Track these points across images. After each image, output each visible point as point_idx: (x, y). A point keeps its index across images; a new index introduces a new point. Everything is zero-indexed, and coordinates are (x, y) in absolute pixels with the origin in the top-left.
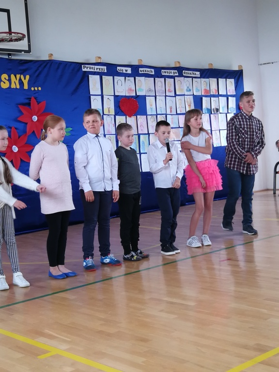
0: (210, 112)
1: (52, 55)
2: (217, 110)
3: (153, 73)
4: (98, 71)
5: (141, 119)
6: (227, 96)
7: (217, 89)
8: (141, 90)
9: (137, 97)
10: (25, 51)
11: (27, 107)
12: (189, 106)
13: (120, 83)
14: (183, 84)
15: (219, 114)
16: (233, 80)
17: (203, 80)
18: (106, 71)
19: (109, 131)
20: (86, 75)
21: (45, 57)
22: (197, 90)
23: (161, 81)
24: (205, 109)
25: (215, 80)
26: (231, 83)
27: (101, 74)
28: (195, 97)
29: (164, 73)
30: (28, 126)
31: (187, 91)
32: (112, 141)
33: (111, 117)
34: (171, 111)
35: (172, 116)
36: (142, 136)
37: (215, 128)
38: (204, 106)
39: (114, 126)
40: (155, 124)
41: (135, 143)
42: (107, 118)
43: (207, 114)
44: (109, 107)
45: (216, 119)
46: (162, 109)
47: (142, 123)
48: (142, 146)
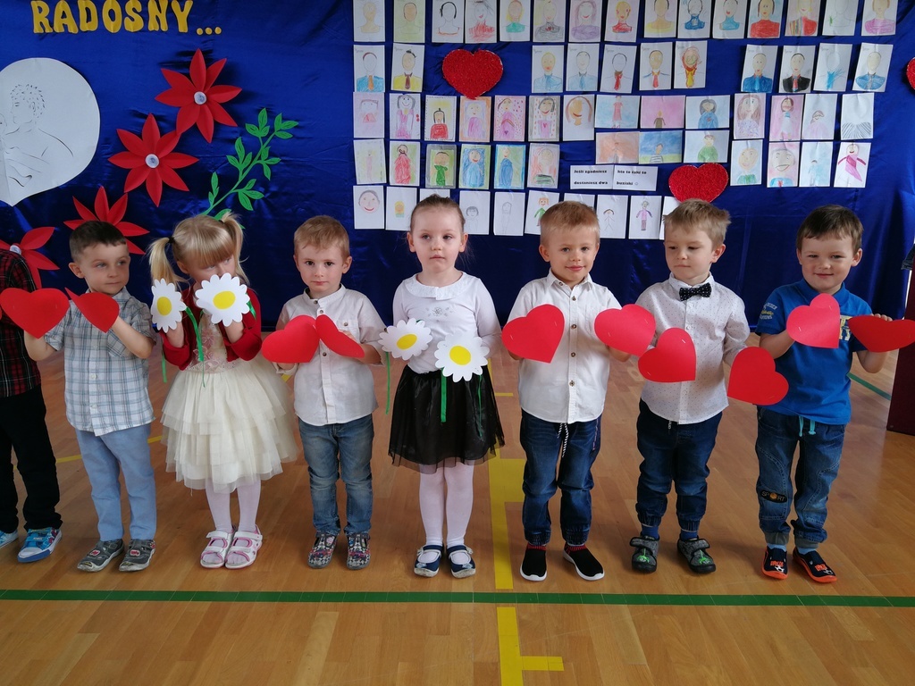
2: (804, 83)
6: (856, 41)
7: (816, 19)
8: (516, 27)
9: (501, 45)
11: (180, 72)
12: (689, 69)
13: (449, 11)
14: (677, 9)
15: (810, 96)
19: (401, 131)
22: (730, 23)
23: (592, 3)
24: (752, 80)
28: (715, 44)
31: (689, 26)
32: (409, 156)
33: (413, 99)
34: (617, 85)
35: (619, 97)
36: (506, 147)
37: (782, 134)
38: (748, 71)
39: (418, 120)
40: (554, 117)
41: (481, 164)
42: (401, 99)
43: (759, 94)
44: (408, 73)
45: (792, 109)
46: (586, 79)
47: (510, 114)
48: (503, 171)
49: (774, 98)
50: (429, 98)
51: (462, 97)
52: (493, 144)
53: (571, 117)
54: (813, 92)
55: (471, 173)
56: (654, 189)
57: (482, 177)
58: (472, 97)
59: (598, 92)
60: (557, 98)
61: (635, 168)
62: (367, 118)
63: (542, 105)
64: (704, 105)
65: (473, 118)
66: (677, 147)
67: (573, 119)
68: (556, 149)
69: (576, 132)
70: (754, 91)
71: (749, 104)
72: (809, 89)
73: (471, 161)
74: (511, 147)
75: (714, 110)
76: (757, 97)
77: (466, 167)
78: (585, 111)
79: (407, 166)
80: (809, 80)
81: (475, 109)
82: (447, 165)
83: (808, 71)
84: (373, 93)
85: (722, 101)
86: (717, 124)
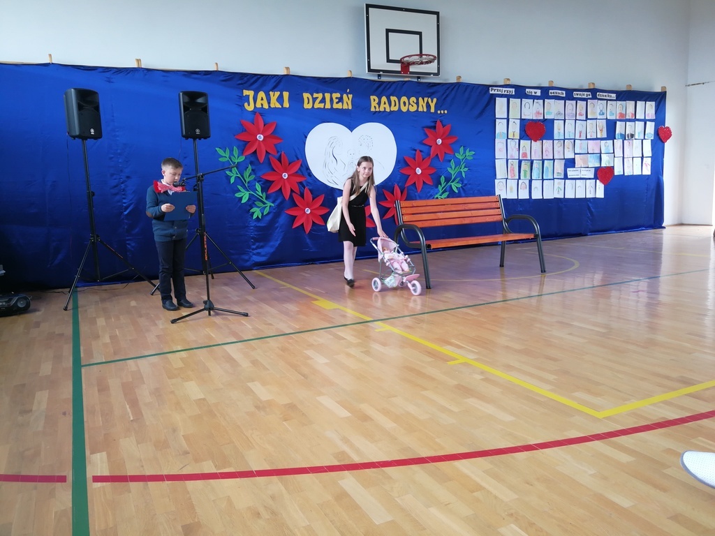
0: (624, 137)
1: (460, 77)
2: (632, 136)
3: (564, 96)
4: (506, 93)
5: (547, 143)
6: (645, 121)
7: (634, 113)
8: (549, 113)
9: (545, 120)
10: (434, 74)
11: (432, 130)
12: (601, 130)
13: (527, 105)
14: (596, 108)
15: (634, 141)
16: (653, 103)
17: (619, 103)
18: (514, 93)
19: (512, 156)
20: (493, 97)
21: (454, 80)
22: (612, 114)
23: (572, 104)
24: (618, 134)
25: (634, 102)
26: (651, 106)
27: (508, 97)
28: (608, 121)
29: (575, 95)
30: (432, 149)
31: (600, 114)
32: (514, 166)
33: (516, 142)
34: (581, 136)
35: (581, 141)
36: (547, 161)
37: (628, 155)
38: (618, 131)
39: (517, 151)
40: (562, 149)
41: (539, 169)
42: (512, 142)
43: (621, 140)
44: (514, 131)
45: (629, 146)
46: (571, 134)
48: (546, 172)
51: (532, 141)
53: (567, 149)
55: (536, 173)
56: (593, 177)
57: (539, 174)
58: (536, 141)
60: (562, 141)
61: (587, 169)
62: (500, 150)
63: (558, 144)
64: (606, 144)
65: (536, 149)
66: (598, 160)
68: (563, 162)
70: (619, 139)
71: (618, 142)
72: (634, 138)
73: (536, 168)
75: (609, 146)
77: (534, 170)
78: (571, 146)
79: (514, 170)
80: (633, 134)
81: (536, 145)
82: (528, 169)
84: (502, 139)
85: (611, 142)
86: (610, 151)
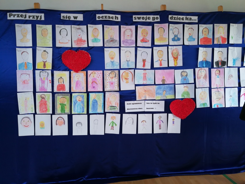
2: (224, 63)
3: (119, 20)
4: (31, 18)
5: (95, 74)
9: (89, 49)
12: (175, 58)
13: (64, 33)
15: (227, 69)
18: (43, 19)
19: (42, 88)
22: (191, 38)
23: (131, 30)
24: (202, 62)
27: (35, 23)
28: (185, 48)
29: (135, 19)
31: (174, 40)
32: (46, 100)
33: (47, 73)
34: (144, 65)
35: (145, 71)
36: (94, 94)
37: (217, 85)
38: (200, 59)
39: (50, 83)
40: (116, 80)
41: (83, 102)
42: (42, 73)
43: (205, 68)
44: (45, 61)
45: (220, 74)
46: (130, 63)
47: (95, 79)
48: (93, 105)
49: (212, 69)
50: (55, 72)
51: (72, 72)
52: (88, 93)
53: (124, 80)
54: (228, 67)
55: (78, 107)
56: (163, 110)
57: (83, 108)
58: (77, 71)
59: (135, 68)
60: (117, 72)
61: (154, 102)
62: (24, 82)
63: (110, 74)
64: (182, 73)
65: (78, 81)
66: (172, 91)
67: (125, 81)
68: (118, 94)
69: (127, 86)
70: (203, 67)
71: (202, 72)
72: (226, 66)
73: (77, 100)
74: (97, 94)
75: (187, 75)
76: (205, 69)
77: (75, 104)
78: (130, 77)
79: (45, 104)
80: (226, 62)
81: (79, 77)
82: (66, 103)
83: (225, 58)
84: (27, 70)
85: (190, 71)
86: (188, 81)
